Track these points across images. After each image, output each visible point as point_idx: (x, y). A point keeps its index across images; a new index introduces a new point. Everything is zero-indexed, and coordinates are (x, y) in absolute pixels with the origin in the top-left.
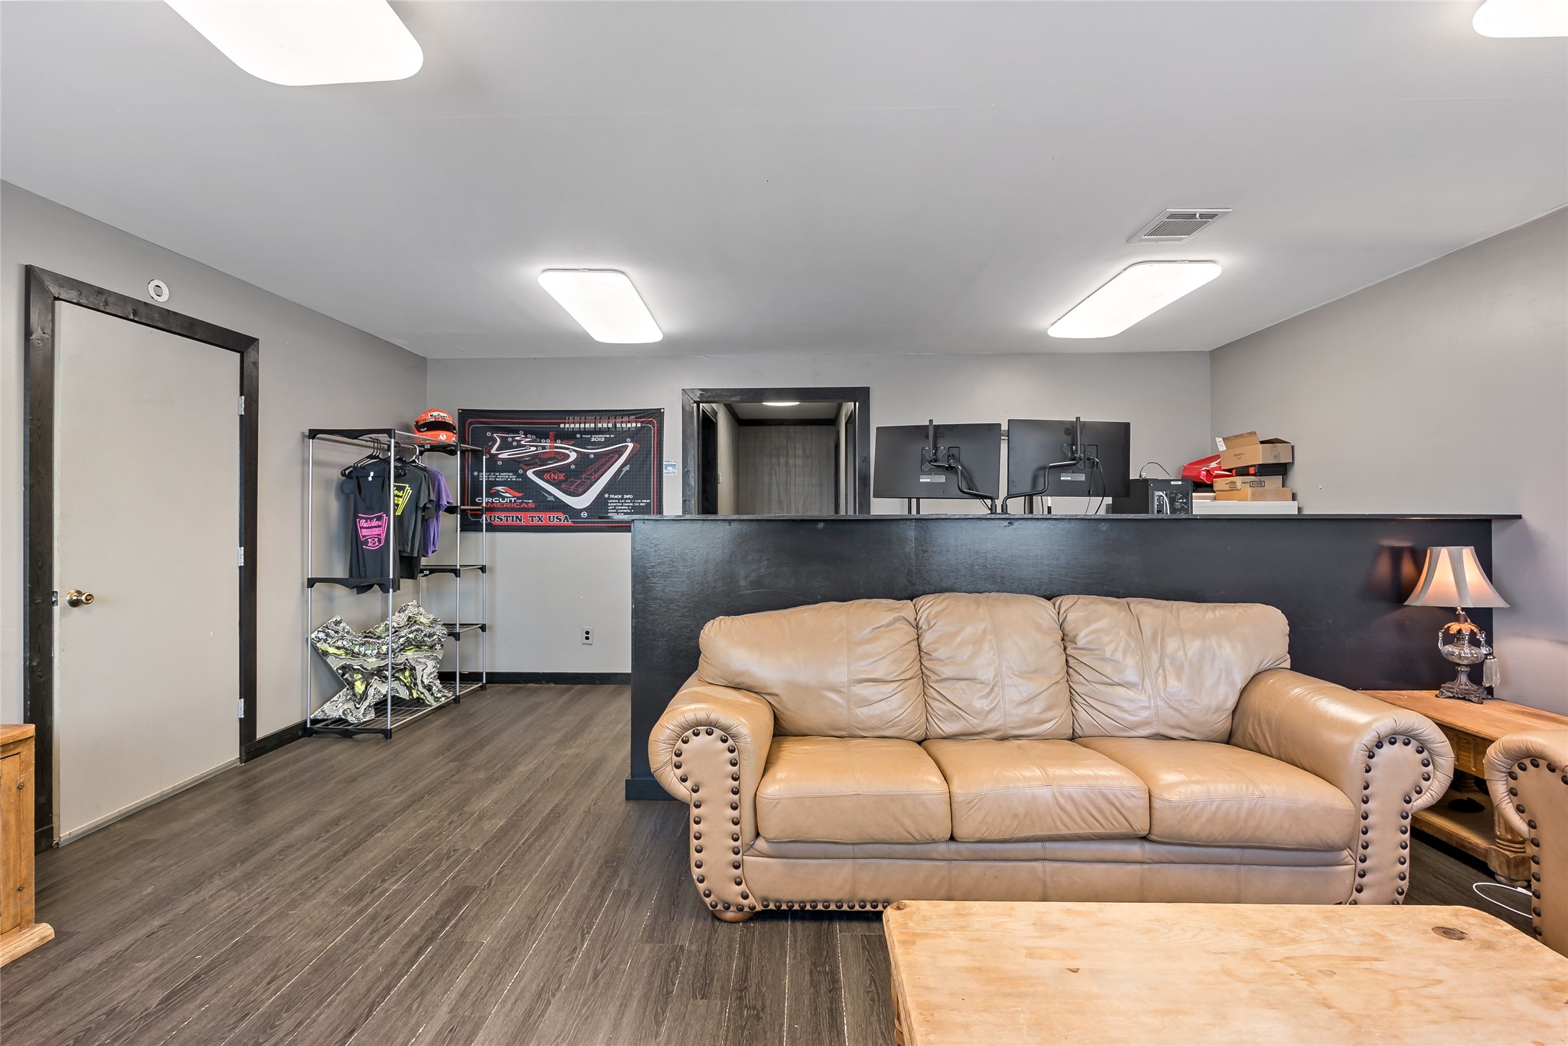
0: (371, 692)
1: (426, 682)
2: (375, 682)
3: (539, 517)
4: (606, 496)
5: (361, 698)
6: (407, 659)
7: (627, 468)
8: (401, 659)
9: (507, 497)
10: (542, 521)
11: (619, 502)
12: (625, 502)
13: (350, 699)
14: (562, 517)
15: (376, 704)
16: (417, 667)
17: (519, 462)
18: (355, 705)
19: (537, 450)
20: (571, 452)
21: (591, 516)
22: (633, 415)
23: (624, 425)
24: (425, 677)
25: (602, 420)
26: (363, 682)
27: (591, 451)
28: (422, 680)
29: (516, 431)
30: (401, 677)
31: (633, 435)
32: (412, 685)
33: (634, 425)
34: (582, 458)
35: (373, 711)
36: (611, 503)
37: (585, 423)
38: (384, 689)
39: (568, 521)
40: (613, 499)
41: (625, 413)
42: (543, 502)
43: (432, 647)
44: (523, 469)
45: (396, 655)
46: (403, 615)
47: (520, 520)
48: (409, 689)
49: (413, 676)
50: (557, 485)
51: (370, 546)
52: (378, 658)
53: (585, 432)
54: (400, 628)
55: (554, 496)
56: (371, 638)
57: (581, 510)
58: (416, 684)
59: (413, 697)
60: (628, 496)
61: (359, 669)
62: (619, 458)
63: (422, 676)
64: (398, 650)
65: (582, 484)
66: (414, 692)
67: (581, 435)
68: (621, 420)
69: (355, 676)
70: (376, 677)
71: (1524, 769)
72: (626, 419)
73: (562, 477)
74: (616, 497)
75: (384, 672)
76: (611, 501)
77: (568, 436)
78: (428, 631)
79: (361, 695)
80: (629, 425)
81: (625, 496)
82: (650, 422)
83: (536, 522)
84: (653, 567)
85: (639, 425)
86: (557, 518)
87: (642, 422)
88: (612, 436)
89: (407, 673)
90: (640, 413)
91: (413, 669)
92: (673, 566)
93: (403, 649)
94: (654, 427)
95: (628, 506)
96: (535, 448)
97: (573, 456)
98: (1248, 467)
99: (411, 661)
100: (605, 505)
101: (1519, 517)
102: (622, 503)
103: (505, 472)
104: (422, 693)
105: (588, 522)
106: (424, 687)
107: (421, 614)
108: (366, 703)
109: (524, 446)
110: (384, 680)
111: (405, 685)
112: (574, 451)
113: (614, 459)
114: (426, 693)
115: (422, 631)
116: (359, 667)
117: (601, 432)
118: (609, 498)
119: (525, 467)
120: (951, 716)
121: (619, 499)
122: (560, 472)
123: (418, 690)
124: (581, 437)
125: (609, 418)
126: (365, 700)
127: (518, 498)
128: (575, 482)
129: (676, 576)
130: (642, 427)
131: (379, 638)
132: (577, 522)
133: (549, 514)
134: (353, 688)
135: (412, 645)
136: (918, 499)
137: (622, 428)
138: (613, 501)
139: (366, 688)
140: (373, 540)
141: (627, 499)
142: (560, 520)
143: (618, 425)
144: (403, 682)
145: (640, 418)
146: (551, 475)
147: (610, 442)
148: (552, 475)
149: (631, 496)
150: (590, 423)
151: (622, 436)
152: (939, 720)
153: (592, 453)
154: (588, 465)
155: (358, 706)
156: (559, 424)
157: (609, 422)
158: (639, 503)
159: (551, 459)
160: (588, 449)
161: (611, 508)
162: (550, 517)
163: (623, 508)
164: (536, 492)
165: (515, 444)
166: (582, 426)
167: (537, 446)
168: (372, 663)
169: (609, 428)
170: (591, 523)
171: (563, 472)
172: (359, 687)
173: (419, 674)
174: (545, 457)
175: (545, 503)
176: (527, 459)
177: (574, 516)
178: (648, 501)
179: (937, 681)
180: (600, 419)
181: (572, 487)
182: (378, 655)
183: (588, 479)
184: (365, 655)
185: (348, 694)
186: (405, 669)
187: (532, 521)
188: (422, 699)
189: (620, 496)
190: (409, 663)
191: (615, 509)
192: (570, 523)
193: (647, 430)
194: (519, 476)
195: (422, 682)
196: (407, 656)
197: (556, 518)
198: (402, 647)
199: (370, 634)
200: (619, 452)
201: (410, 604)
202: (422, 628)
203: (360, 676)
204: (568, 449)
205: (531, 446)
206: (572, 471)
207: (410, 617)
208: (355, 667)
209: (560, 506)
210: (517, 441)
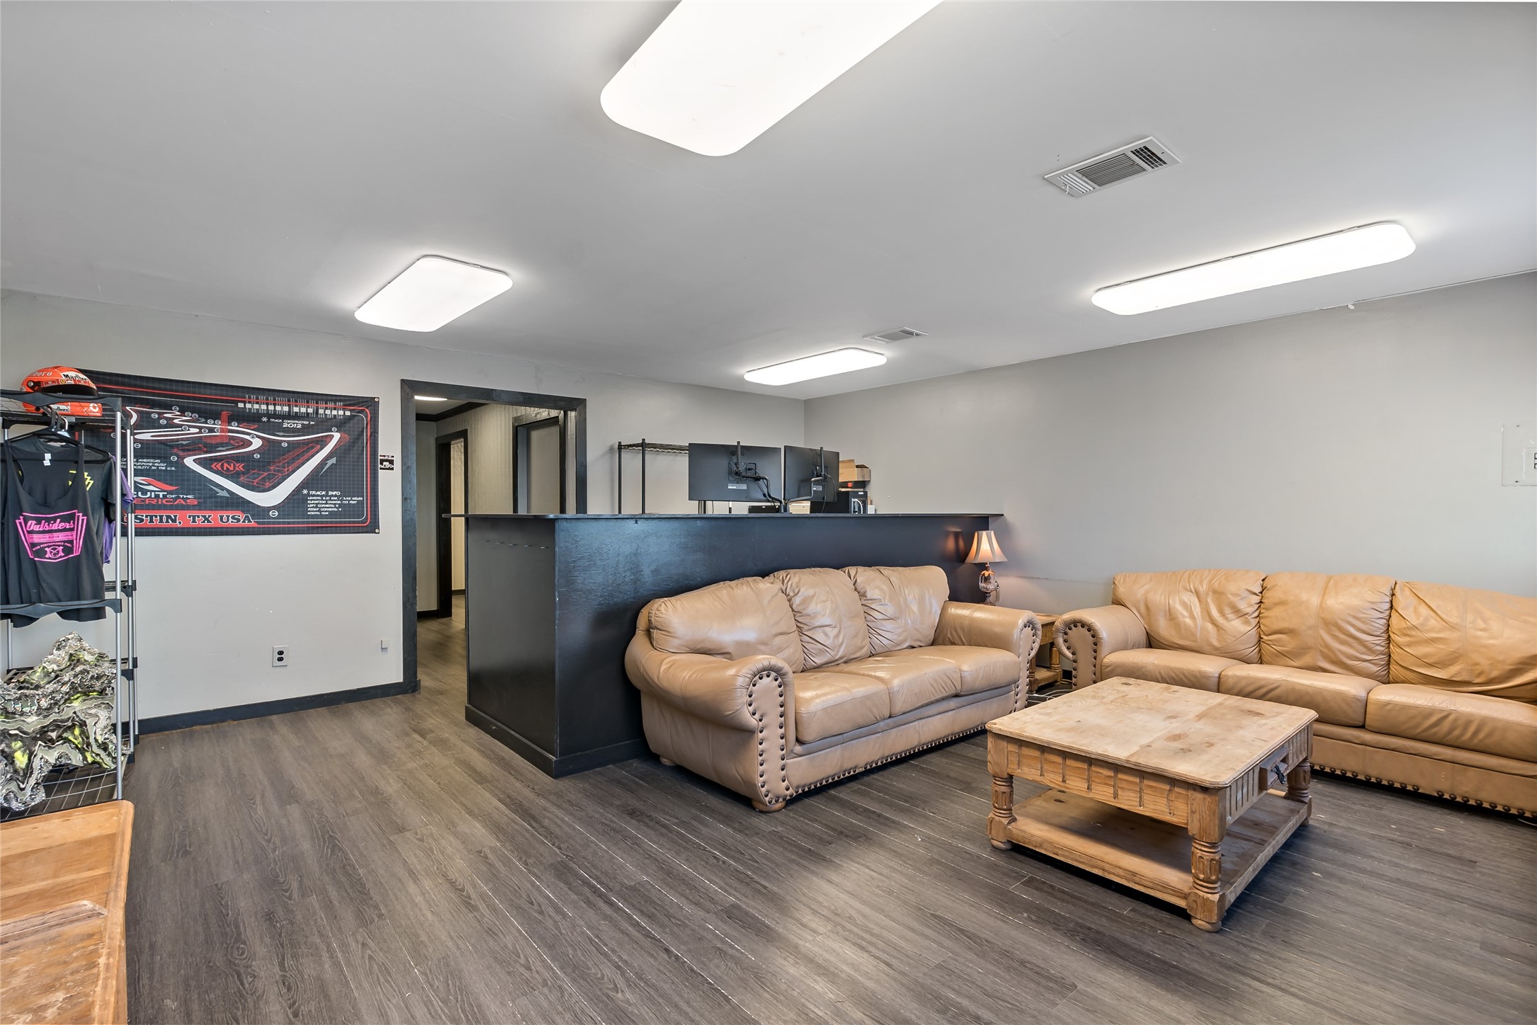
0: (37, 763)
1: (100, 739)
2: (39, 748)
3: (204, 517)
4: (305, 492)
5: (25, 775)
6: (75, 713)
7: (333, 461)
8: (67, 713)
9: (151, 491)
10: (209, 521)
11: (322, 500)
12: (330, 500)
13: (11, 779)
14: (242, 517)
15: (46, 779)
16: (87, 721)
17: (172, 447)
18: (19, 785)
19: (200, 432)
20: (253, 437)
21: (284, 515)
22: (341, 401)
23: (328, 412)
24: (99, 732)
25: (298, 404)
26: (24, 752)
27: (285, 440)
28: (95, 738)
29: (168, 407)
30: (71, 738)
31: (341, 424)
32: (85, 746)
33: (341, 412)
34: (268, 445)
35: (42, 790)
36: (311, 500)
37: (275, 405)
38: (52, 757)
39: (249, 521)
40: (314, 496)
41: (329, 398)
42: (211, 498)
43: (102, 691)
44: (177, 455)
45: (61, 708)
46: (62, 653)
47: (174, 521)
48: (82, 751)
49: (84, 734)
50: (233, 477)
51: (50, 558)
52: (39, 715)
53: (275, 415)
54: (61, 670)
55: (228, 491)
56: (28, 688)
57: (269, 509)
58: (89, 745)
59: (87, 761)
60: (334, 493)
61: (16, 735)
62: (321, 449)
63: (95, 733)
64: (62, 701)
65: (269, 477)
66: (88, 755)
67: (269, 418)
68: (324, 405)
69: (13, 744)
70: (40, 742)
71: (1070, 629)
72: (331, 405)
73: (240, 467)
74: (318, 493)
75: (49, 733)
76: (311, 498)
77: (251, 419)
78: (94, 672)
79: (24, 770)
80: (334, 412)
81: (330, 493)
82: (361, 411)
83: (199, 522)
84: (574, 562)
85: (348, 413)
86: (233, 518)
87: (351, 411)
88: (312, 423)
89: (77, 731)
90: (350, 400)
91: (83, 724)
92: (591, 560)
93: (69, 699)
94: (366, 417)
95: (335, 504)
96: (198, 430)
97: (257, 443)
98: (847, 482)
99: (78, 714)
100: (303, 503)
101: (1003, 515)
102: (327, 500)
103: (148, 457)
104: (97, 755)
105: (279, 523)
106: (99, 746)
107: (84, 650)
108: (32, 781)
109: (180, 426)
110: (49, 744)
111: (77, 747)
112: (258, 437)
113: (315, 450)
114: (103, 754)
115: (88, 672)
116: (17, 732)
117: (297, 417)
118: (309, 495)
119: (181, 453)
120: (821, 652)
121: (322, 496)
122: (238, 461)
123: (92, 752)
124: (269, 421)
125: (308, 402)
126: (30, 776)
127: (170, 493)
128: (259, 475)
129: (594, 569)
130: (351, 417)
131: (37, 687)
132: (264, 523)
133: (219, 514)
134: (13, 763)
135: (78, 692)
136: (705, 501)
137: (326, 415)
138: (314, 498)
139: (29, 759)
140: (54, 549)
141: (332, 496)
142: (239, 520)
143: (321, 411)
144: (74, 743)
145: (350, 405)
146: (222, 465)
147: (310, 430)
148: (226, 465)
149: (338, 493)
150: (282, 405)
151: (327, 424)
152: (813, 656)
153: (285, 441)
154: (279, 455)
155: (22, 786)
156: (236, 403)
157: (308, 407)
158: (349, 501)
159: (222, 445)
160: (278, 436)
161: (311, 506)
162: (222, 517)
163: (327, 506)
164: (200, 485)
165: (163, 422)
166: (271, 408)
167: (200, 428)
168: (33, 722)
169: (308, 414)
170: (284, 523)
171: (243, 462)
172: (21, 759)
173: (91, 730)
174: (214, 442)
175: (213, 500)
176: (184, 443)
177: (259, 515)
178: (361, 499)
179: (809, 630)
180: (296, 401)
181: (256, 481)
182: (40, 711)
183: (279, 471)
184: (22, 714)
185: (8, 772)
186: (74, 725)
187: (194, 521)
188: (98, 763)
189: (324, 493)
190: (78, 716)
191: (317, 507)
192: (253, 523)
193: (358, 420)
194: (171, 464)
195: (96, 740)
196: (74, 708)
197: (229, 518)
198: (67, 697)
199: (25, 684)
200: (322, 442)
201: (70, 637)
202: (87, 667)
203: (19, 744)
204: (249, 434)
205: (190, 426)
206: (254, 460)
207: (71, 655)
208: (11, 732)
209: (236, 503)
210: (166, 418)
